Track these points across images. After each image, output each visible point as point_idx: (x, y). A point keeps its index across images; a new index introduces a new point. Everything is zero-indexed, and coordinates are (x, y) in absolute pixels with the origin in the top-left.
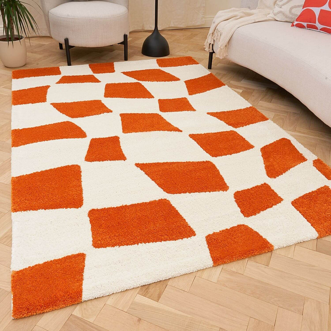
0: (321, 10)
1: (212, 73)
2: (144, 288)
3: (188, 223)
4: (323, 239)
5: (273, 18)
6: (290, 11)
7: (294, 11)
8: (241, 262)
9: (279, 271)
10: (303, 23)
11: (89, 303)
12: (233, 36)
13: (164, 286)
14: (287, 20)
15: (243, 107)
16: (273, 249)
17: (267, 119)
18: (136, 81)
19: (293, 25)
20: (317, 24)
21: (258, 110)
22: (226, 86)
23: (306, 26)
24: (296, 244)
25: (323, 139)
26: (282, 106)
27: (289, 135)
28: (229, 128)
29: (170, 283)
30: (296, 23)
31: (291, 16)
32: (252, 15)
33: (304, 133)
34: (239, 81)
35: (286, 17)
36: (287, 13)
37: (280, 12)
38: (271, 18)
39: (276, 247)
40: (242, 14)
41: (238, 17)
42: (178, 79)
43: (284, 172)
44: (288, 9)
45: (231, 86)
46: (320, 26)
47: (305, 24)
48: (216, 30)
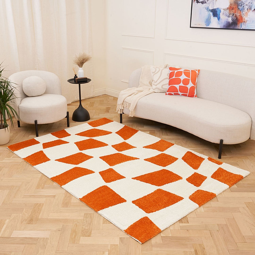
0: (180, 86)
1: (125, 125)
2: (180, 221)
3: (177, 195)
4: (231, 187)
5: (153, 91)
6: (162, 87)
7: (164, 87)
8: (208, 203)
9: (223, 202)
10: (172, 93)
11: (164, 231)
12: (137, 104)
13: (187, 218)
14: (161, 91)
15: (158, 141)
16: (216, 195)
17: (173, 144)
18: (88, 138)
19: (166, 94)
20: (179, 93)
21: (166, 141)
22: (139, 131)
23: (173, 94)
24: (223, 192)
25: (204, 148)
26: (175, 136)
27: (189, 150)
28: (160, 153)
29: (188, 216)
30: (167, 93)
31: (163, 89)
32: (142, 91)
33: (194, 147)
34: (143, 127)
35: (160, 90)
36: (161, 88)
37: (157, 88)
38: (152, 92)
39: (217, 195)
40: (137, 92)
41: (135, 94)
42: (111, 133)
43: (199, 166)
44: (161, 86)
45: (141, 131)
46: (181, 94)
47: (173, 93)
48: (124, 102)
